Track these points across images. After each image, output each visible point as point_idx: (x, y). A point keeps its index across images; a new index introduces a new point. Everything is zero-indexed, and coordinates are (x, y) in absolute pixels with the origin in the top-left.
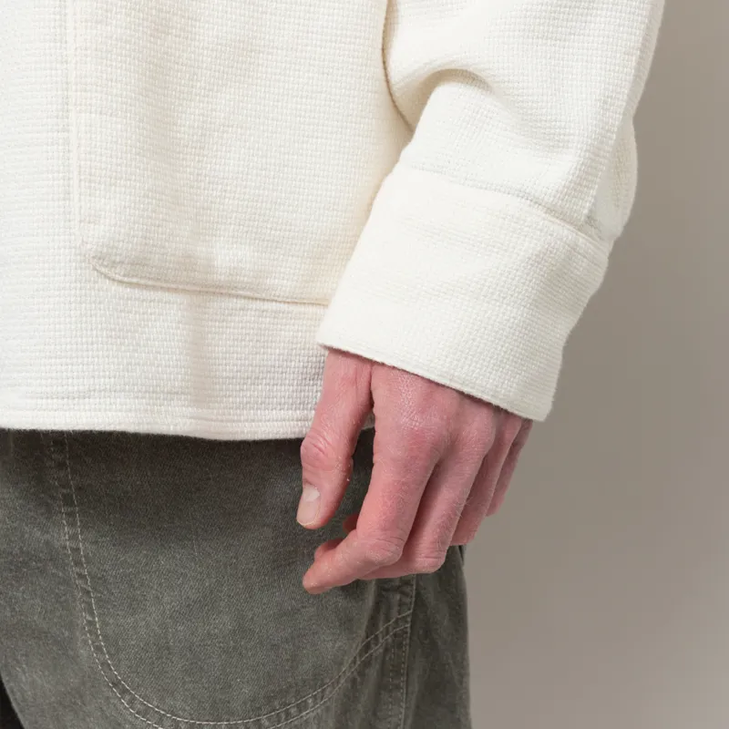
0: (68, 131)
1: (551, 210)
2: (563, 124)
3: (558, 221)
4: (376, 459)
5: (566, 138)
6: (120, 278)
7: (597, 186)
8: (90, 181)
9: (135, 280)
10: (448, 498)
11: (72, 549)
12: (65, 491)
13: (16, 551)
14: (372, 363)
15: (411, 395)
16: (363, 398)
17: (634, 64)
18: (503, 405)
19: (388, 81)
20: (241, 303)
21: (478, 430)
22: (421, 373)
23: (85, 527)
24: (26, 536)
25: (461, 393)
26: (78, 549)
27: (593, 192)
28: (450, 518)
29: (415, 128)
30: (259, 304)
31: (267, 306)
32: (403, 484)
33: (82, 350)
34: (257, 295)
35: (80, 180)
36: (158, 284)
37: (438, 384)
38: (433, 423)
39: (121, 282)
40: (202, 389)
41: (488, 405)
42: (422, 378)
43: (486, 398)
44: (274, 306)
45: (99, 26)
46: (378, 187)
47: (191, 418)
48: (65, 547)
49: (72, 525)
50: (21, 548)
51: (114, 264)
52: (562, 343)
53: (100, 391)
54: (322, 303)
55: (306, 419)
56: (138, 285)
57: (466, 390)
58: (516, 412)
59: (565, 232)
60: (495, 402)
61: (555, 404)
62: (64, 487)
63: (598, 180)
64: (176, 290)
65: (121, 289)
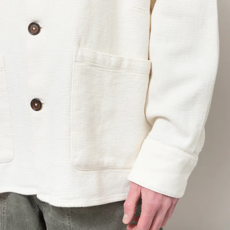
0: (70, 136)
1: (185, 151)
2: (188, 131)
3: (186, 153)
4: (142, 210)
5: (189, 134)
6: (82, 169)
7: (196, 145)
8: (75, 148)
9: (85, 169)
10: (159, 219)
11: (69, 226)
12: (67, 212)
13: (56, 225)
14: (141, 186)
15: (151, 196)
16: (139, 194)
17: (205, 116)
18: (173, 197)
19: (146, 116)
20: (110, 170)
21: (167, 203)
22: (153, 190)
23: (72, 221)
24: (58, 222)
25: (163, 195)
26: (71, 226)
27: (195, 146)
28: (160, 224)
29: (153, 127)
30: (114, 170)
31: (116, 170)
32: (149, 217)
33: (72, 188)
34: (114, 168)
35: (73, 147)
36: (91, 169)
37: (157, 193)
38: (156, 203)
39: (82, 170)
40: (101, 192)
41: (169, 197)
42: (154, 191)
43: (169, 195)
44: (118, 170)
45: (78, 111)
46: (143, 142)
47: (98, 201)
48: (67, 225)
49: (69, 220)
50: (57, 225)
51: (80, 167)
52: (187, 180)
53: (76, 198)
54: (130, 168)
55: (125, 196)
56: (86, 170)
57: (164, 194)
58: (176, 197)
59: (188, 156)
60: (171, 196)
61: (185, 193)
62: (67, 211)
63: (196, 143)
64: (95, 170)
65: (82, 172)
